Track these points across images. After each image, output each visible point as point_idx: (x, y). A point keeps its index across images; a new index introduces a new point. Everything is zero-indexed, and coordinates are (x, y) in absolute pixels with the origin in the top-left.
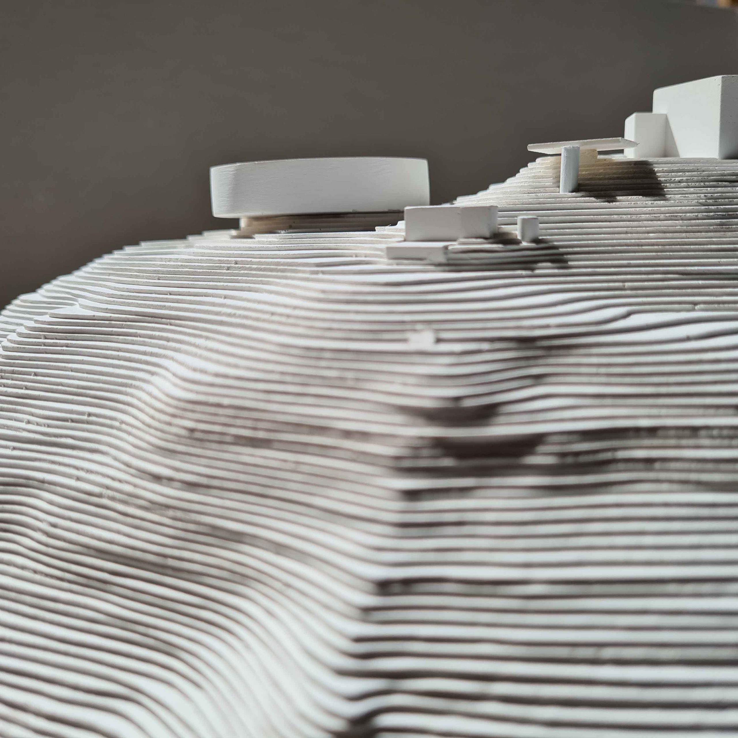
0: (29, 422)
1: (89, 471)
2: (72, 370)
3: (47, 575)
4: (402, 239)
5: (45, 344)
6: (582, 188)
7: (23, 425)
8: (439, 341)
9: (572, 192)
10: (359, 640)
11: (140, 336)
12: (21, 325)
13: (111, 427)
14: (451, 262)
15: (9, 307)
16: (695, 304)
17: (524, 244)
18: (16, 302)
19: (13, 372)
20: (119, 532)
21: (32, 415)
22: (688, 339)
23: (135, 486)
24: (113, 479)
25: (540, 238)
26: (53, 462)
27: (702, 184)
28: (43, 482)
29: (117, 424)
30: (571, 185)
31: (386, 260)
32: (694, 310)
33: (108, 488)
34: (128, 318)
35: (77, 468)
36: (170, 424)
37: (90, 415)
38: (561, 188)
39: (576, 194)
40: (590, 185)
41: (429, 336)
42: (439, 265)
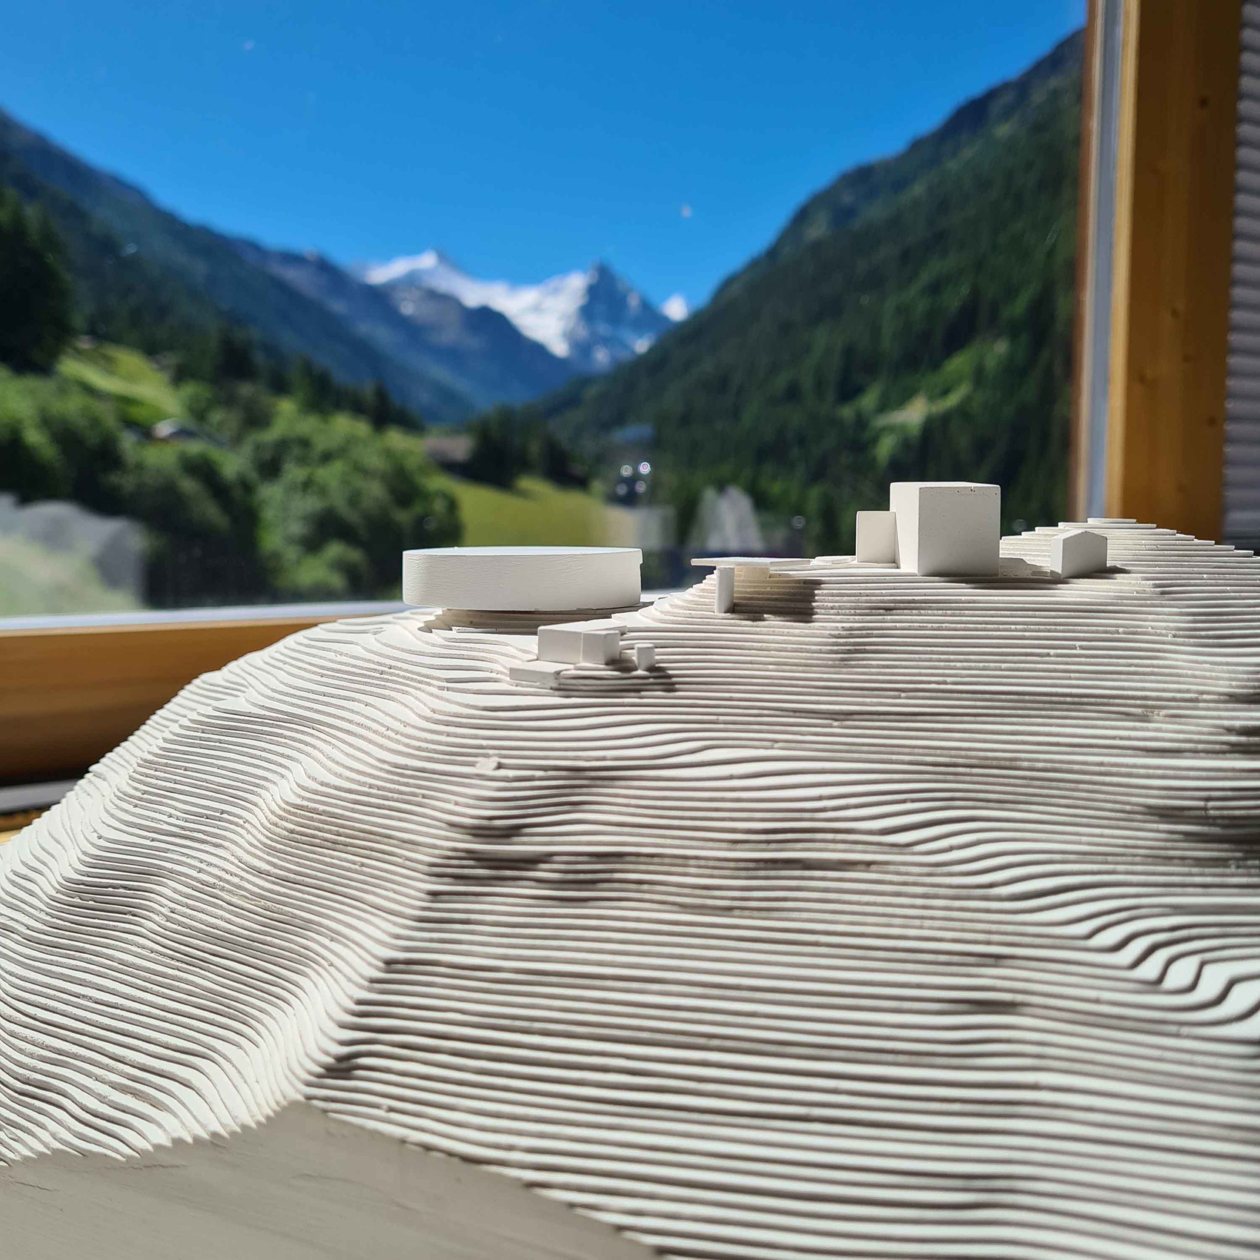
0: (170, 816)
1: (210, 864)
2: (219, 767)
3: (161, 954)
4: (535, 657)
5: (201, 739)
6: (738, 608)
7: (165, 818)
8: (500, 766)
9: (726, 612)
10: (360, 1002)
11: (285, 737)
12: (194, 710)
13: (237, 824)
14: (562, 687)
15: (188, 687)
16: (776, 741)
17: (640, 672)
18: (196, 682)
19: (166, 765)
20: (221, 918)
21: (175, 809)
22: (731, 777)
23: (242, 878)
24: (226, 871)
25: (657, 665)
26: (184, 854)
27: (853, 611)
28: (171, 871)
29: (241, 822)
30: (725, 605)
31: (508, 679)
32: (772, 748)
33: (221, 879)
34: (279, 718)
35: (201, 861)
36: (276, 825)
37: (223, 812)
38: (716, 608)
39: (728, 615)
40: (745, 605)
41: (493, 761)
42: (551, 689)
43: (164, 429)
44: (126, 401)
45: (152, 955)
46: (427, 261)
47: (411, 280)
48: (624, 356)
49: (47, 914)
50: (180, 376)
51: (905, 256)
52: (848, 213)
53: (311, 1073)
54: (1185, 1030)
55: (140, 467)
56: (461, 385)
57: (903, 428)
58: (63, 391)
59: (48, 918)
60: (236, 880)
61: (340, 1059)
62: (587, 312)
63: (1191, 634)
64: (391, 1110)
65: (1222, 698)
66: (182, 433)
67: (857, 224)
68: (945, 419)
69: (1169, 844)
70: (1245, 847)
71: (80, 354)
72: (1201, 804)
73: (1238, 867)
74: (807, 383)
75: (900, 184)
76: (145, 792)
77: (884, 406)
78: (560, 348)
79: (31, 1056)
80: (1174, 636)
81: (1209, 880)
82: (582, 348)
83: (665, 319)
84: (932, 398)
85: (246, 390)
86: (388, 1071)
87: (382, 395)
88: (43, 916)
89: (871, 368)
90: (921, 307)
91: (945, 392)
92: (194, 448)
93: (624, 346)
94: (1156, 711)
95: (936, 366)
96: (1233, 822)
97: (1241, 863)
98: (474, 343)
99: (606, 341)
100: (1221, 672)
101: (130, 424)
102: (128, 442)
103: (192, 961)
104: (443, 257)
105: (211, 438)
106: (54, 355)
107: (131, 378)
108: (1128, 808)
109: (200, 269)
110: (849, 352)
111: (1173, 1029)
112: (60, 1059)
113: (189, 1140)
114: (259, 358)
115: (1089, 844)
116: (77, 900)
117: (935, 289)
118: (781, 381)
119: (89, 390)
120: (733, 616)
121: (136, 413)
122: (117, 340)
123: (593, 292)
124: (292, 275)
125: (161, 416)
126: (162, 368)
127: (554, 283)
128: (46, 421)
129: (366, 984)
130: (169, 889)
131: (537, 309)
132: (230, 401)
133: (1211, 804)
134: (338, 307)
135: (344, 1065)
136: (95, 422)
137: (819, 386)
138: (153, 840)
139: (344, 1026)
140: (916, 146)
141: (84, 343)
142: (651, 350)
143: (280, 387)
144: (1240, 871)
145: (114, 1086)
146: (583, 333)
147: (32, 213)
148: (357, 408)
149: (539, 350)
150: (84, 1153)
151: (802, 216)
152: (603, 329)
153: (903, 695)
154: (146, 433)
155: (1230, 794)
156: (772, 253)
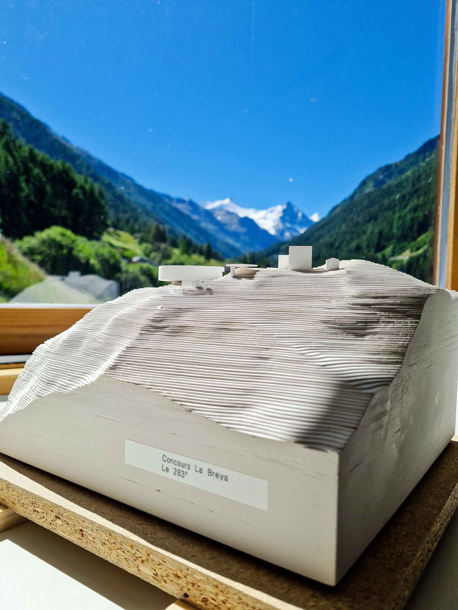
1: (96, 334)
6: (236, 277)
10: (120, 355)
14: (184, 293)
17: (205, 290)
19: (91, 316)
20: (96, 345)
23: (102, 336)
25: (210, 289)
26: (91, 333)
28: (88, 337)
30: (233, 276)
31: (173, 292)
33: (98, 337)
35: (94, 334)
36: (111, 323)
37: (101, 324)
38: (230, 277)
39: (233, 278)
40: (238, 276)
41: (160, 307)
42: (182, 294)
43: (135, 259)
44: (124, 249)
45: (81, 355)
46: (227, 201)
47: (221, 208)
48: (295, 234)
49: (59, 348)
50: (142, 241)
51: (403, 197)
52: (382, 182)
53: (106, 369)
54: (305, 363)
55: (127, 272)
56: (238, 245)
57: (402, 261)
58: (103, 246)
59: (59, 349)
60: (101, 336)
61: (113, 366)
62: (283, 219)
63: (350, 282)
64: (122, 376)
65: (351, 297)
66: (142, 261)
67: (385, 186)
68: (418, 258)
69: (324, 329)
70: (344, 330)
71: (109, 233)
72: (334, 320)
73: (341, 335)
74: (364, 245)
75: (401, 172)
76: (85, 322)
77: (393, 254)
78: (272, 232)
79: (50, 376)
80: (345, 283)
81: (332, 338)
82: (281, 232)
83: (311, 221)
84: (412, 251)
85: (163, 246)
86: (123, 368)
87: (209, 247)
88: (58, 348)
89: (388, 239)
90: (409, 217)
91: (418, 249)
92: (145, 265)
93: (295, 231)
94: (333, 300)
95: (414, 239)
96: (341, 324)
97: (342, 334)
98: (242, 230)
99: (289, 229)
100: (353, 291)
101: (124, 257)
102: (123, 264)
103: (89, 355)
104: (231, 200)
105: (151, 263)
106: (101, 234)
107: (125, 242)
108: (316, 321)
109: (149, 205)
110: (380, 234)
111: (303, 363)
112: (57, 376)
113: (81, 387)
114: (168, 235)
115: (304, 329)
116: (66, 344)
117: (415, 210)
118: (354, 245)
119: (111, 245)
120: (234, 278)
121: (127, 254)
122: (122, 229)
123: (284, 211)
124: (181, 207)
125: (135, 255)
126: (136, 238)
127: (272, 208)
128: (97, 255)
129: (122, 352)
130: (86, 341)
131: (264, 218)
132: (157, 250)
133: (336, 320)
134: (195, 217)
135: (114, 367)
136: (113, 256)
137: (368, 246)
138: (85, 331)
139: (115, 360)
140: (408, 157)
141: (111, 230)
142: (305, 233)
143: (175, 245)
144: (341, 336)
145: (67, 380)
146: (281, 226)
147: (97, 186)
148: (201, 253)
149: (265, 232)
150: (59, 393)
151: (363, 184)
152: (288, 225)
153: (269, 296)
154: (129, 260)
155: (343, 318)
156: (352, 197)
